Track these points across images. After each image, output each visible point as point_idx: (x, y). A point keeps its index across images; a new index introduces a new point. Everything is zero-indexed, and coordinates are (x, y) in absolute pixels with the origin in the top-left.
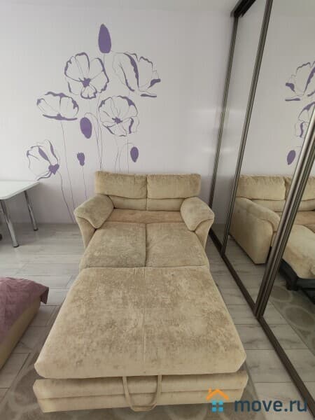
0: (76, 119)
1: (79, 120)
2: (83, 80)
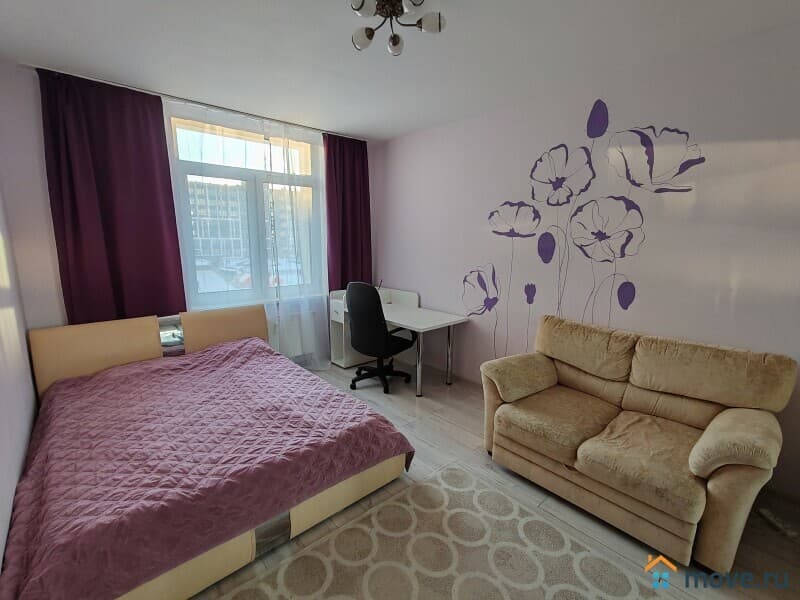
0: (534, 235)
1: (538, 237)
2: (554, 180)
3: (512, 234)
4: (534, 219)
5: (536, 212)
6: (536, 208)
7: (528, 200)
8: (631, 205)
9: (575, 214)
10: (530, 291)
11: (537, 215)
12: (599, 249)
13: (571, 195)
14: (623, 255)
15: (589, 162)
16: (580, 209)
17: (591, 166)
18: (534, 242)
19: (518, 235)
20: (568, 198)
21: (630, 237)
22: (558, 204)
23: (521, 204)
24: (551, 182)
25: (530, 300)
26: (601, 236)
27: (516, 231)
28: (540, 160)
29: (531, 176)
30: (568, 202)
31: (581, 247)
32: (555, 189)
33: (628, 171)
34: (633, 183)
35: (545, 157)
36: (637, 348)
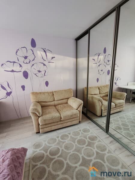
0: (21, 71)
1: (22, 72)
2: (24, 56)
3: (13, 71)
4: (20, 67)
5: (20, 65)
6: (20, 64)
7: (17, 61)
8: (44, 65)
9: (32, 66)
10: (23, 87)
11: (21, 66)
12: (39, 74)
13: (30, 61)
14: (45, 75)
15: (33, 53)
16: (33, 65)
17: (34, 54)
18: (21, 74)
19: (15, 71)
20: (29, 62)
21: (45, 72)
22: (27, 63)
23: (14, 62)
24: (23, 57)
25: (24, 90)
26: (39, 71)
27: (14, 70)
28: (18, 50)
29: (16, 54)
30: (30, 63)
31: (35, 74)
32: (25, 59)
33: (42, 57)
34: (44, 60)
35: (20, 49)
36: (54, 93)
